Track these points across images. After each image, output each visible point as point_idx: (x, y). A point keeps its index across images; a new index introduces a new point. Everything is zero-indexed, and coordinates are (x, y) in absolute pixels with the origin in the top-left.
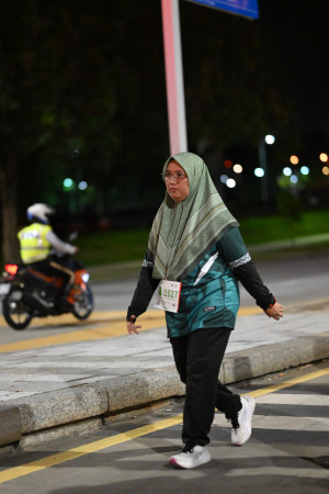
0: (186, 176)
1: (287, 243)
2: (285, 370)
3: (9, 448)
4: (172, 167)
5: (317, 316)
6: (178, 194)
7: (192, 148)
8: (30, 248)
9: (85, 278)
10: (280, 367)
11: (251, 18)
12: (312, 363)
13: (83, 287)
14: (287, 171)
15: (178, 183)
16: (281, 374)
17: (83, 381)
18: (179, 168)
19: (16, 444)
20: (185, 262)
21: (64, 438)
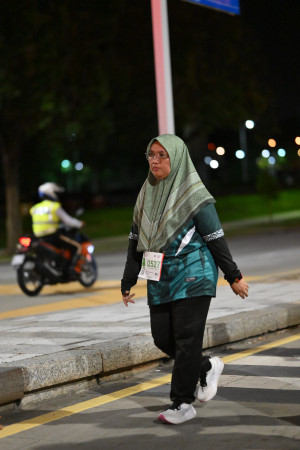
0: (168, 156)
1: (265, 219)
2: (263, 334)
3: (12, 405)
4: (155, 148)
5: (293, 286)
6: (160, 173)
7: (179, 132)
8: (41, 223)
9: (91, 249)
10: (259, 331)
11: (232, 13)
12: (288, 328)
13: (89, 258)
14: (265, 153)
15: (160, 162)
16: (260, 338)
17: (79, 345)
18: (161, 149)
19: (18, 401)
20: (166, 235)
21: (63, 396)
